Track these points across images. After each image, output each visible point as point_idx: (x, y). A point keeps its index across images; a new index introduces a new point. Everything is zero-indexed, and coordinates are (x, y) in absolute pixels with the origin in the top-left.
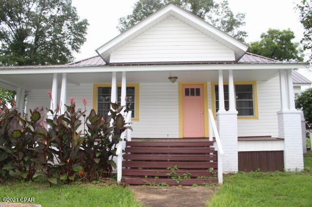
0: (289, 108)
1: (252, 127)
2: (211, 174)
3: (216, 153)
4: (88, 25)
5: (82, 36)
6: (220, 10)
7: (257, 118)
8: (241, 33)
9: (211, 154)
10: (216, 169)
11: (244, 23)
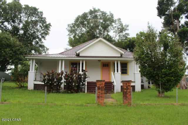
0: (137, 72)
1: (126, 78)
2: (112, 91)
3: (114, 86)
4: (51, 26)
5: (47, 31)
6: (117, 22)
7: (128, 75)
8: (126, 34)
9: (112, 86)
10: (114, 90)
11: (128, 29)
